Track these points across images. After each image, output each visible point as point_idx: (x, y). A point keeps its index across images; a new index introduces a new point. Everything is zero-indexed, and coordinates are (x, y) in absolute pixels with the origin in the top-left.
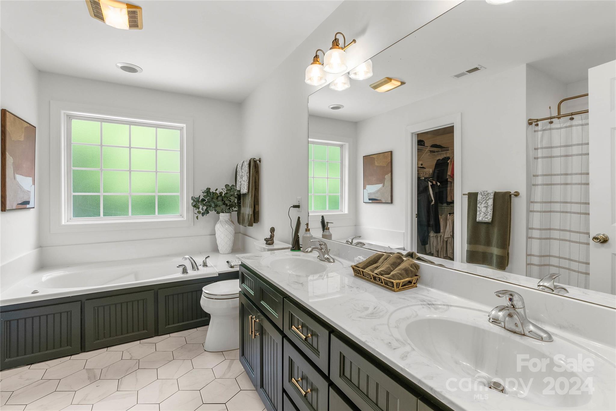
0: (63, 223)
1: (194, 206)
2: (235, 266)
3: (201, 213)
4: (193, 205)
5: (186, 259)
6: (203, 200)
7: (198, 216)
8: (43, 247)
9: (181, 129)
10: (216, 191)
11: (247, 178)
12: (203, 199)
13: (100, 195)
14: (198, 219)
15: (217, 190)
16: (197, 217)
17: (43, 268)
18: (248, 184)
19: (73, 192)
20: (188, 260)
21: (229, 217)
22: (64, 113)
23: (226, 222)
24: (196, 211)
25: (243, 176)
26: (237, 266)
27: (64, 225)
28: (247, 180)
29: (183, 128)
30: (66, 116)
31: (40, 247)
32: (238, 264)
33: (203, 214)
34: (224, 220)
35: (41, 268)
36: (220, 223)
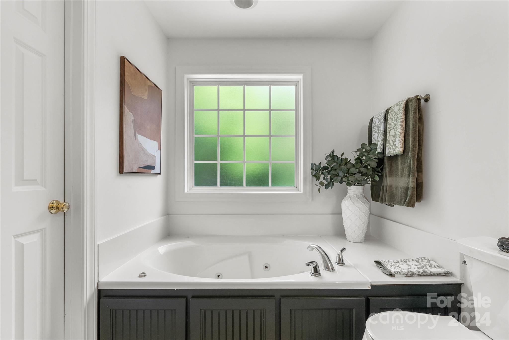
0: (186, 191)
1: (315, 176)
2: (397, 274)
3: (325, 184)
4: (314, 174)
5: (313, 249)
6: (325, 168)
7: (320, 188)
8: (171, 215)
9: (296, 83)
10: (341, 156)
11: (402, 130)
12: (325, 166)
13: (217, 163)
14: (320, 193)
15: (343, 154)
16: (319, 190)
17: (169, 236)
18: (403, 139)
19: (195, 160)
20: (315, 251)
21: (361, 191)
22: (188, 79)
23: (358, 198)
24: (318, 183)
25: (391, 128)
26: (400, 274)
27: (187, 194)
28: (401, 133)
29: (299, 81)
30: (189, 82)
31: (168, 215)
32: (402, 272)
33: (327, 187)
34: (355, 195)
35: (168, 236)
36: (349, 199)
